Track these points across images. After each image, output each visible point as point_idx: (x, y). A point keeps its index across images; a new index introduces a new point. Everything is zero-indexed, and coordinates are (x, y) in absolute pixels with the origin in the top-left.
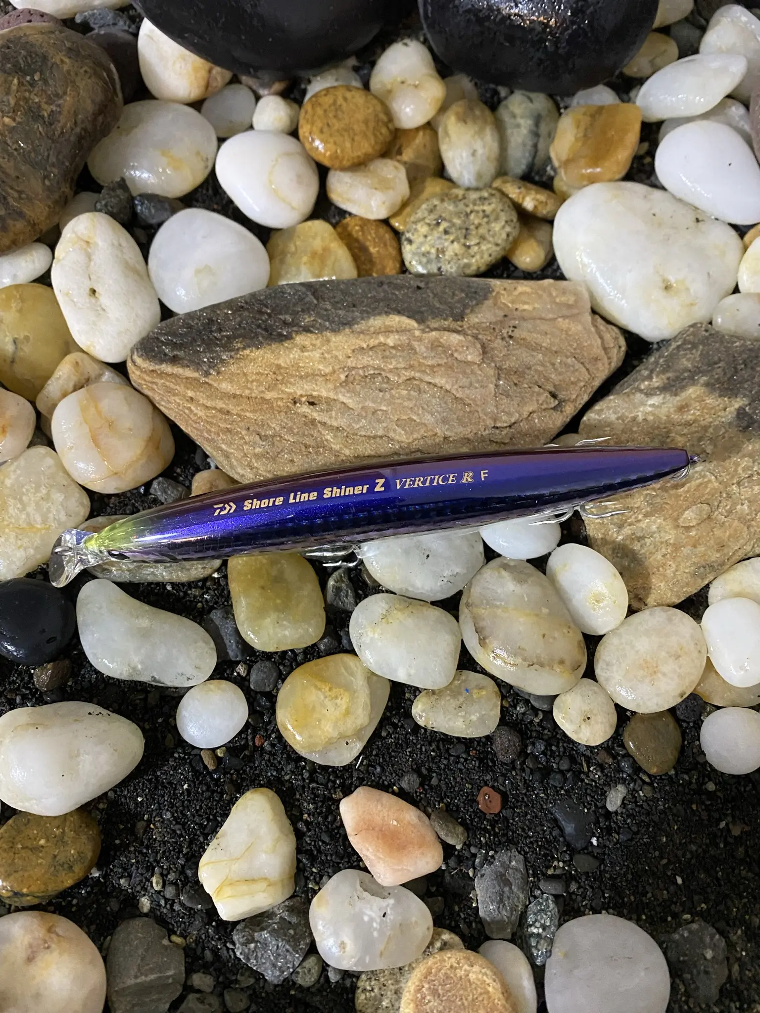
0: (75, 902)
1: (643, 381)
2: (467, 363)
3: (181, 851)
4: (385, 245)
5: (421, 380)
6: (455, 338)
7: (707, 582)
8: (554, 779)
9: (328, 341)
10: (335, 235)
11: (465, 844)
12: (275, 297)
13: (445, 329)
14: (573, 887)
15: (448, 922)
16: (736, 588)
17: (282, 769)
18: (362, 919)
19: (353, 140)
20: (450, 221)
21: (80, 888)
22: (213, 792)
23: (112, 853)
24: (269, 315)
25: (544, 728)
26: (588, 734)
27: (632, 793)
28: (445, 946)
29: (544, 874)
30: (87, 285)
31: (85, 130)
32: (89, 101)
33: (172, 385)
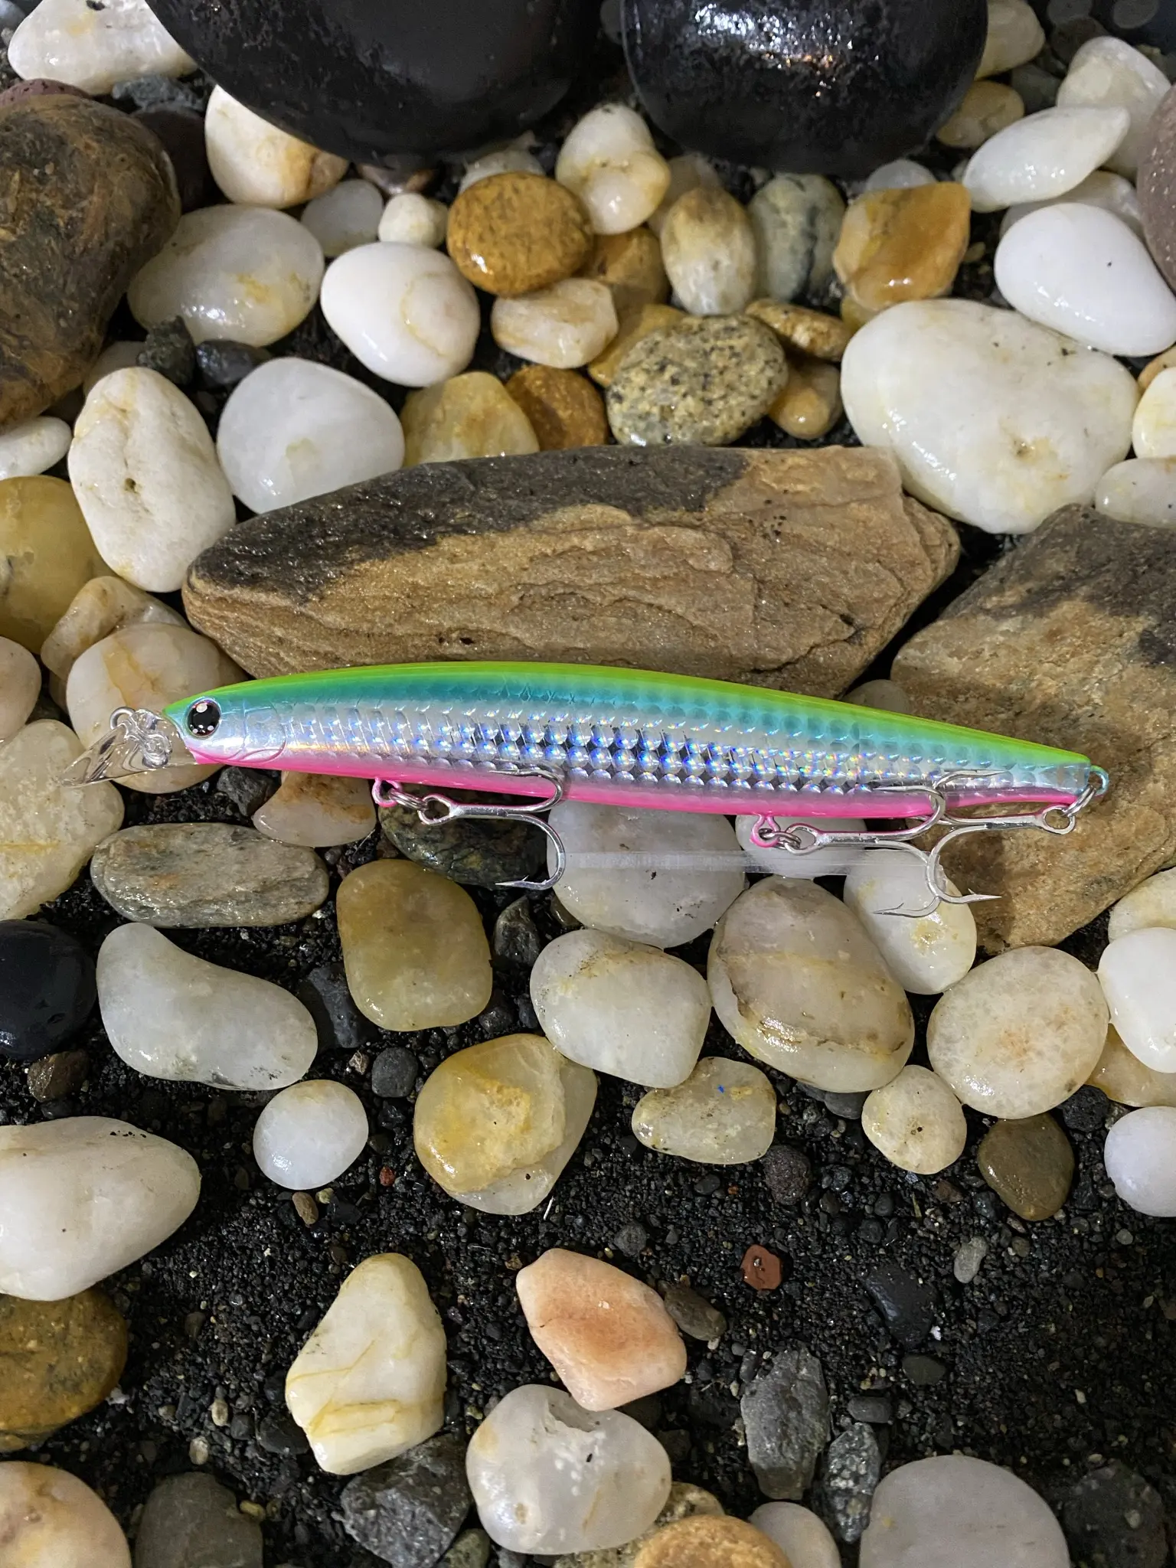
0: (85, 1446)
1: (990, 596)
2: (708, 572)
3: (258, 1359)
4: (582, 405)
5: (639, 602)
6: (689, 537)
7: (1103, 907)
8: (867, 1231)
9: (492, 546)
10: (505, 393)
11: (722, 1340)
12: (410, 483)
13: (673, 524)
14: (904, 1411)
15: (696, 1472)
16: (1151, 913)
17: (424, 1223)
18: (554, 1468)
19: (529, 250)
20: (680, 365)
21: (93, 1423)
22: (311, 1261)
23: (147, 1365)
24: (400, 509)
25: (848, 1148)
26: (919, 1156)
27: (997, 1250)
28: (692, 1510)
29: (855, 1390)
30: (123, 474)
31: (121, 245)
32: (126, 202)
33: (251, 621)
